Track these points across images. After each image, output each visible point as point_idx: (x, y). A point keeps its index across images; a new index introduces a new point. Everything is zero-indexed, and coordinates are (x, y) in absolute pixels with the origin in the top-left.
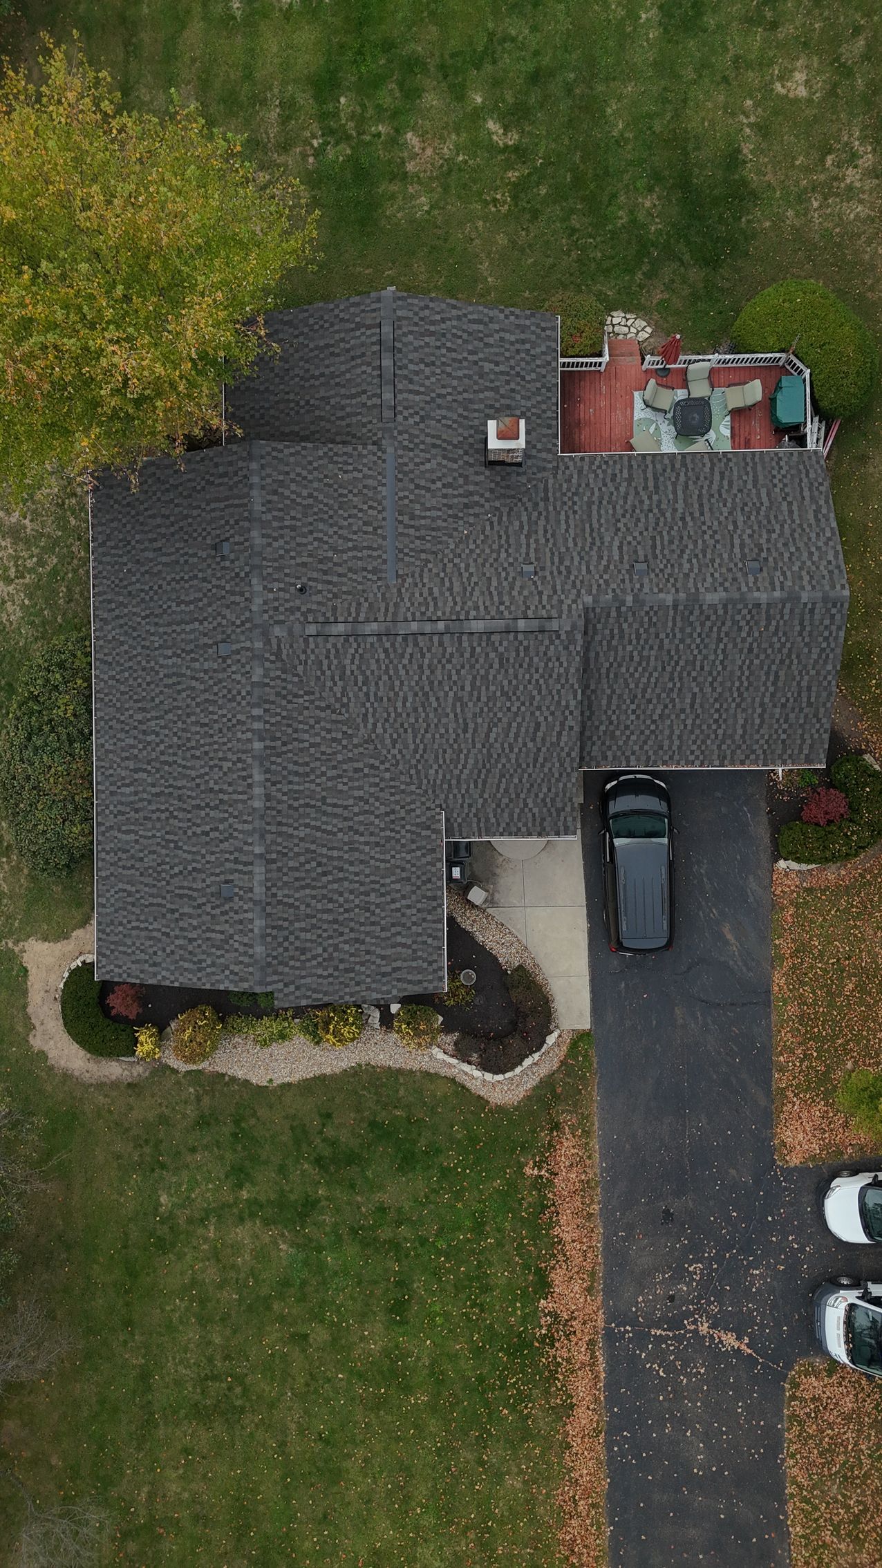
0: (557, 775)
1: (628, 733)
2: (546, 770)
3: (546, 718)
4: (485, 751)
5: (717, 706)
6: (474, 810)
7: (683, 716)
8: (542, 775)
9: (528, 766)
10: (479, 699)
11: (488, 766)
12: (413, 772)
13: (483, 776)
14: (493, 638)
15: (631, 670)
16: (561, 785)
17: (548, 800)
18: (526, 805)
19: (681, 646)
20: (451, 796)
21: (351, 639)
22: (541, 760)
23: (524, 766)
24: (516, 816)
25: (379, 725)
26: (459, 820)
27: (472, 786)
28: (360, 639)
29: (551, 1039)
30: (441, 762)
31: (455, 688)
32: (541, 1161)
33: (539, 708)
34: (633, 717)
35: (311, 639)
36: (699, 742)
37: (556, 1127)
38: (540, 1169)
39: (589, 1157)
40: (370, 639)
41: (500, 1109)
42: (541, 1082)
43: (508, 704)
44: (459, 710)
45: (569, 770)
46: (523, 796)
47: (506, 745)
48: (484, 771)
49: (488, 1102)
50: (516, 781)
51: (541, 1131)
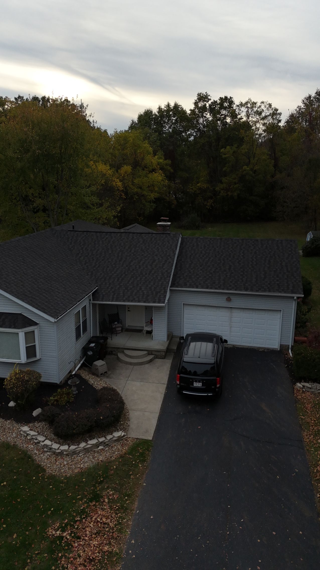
0: (159, 278)
1: (198, 276)
2: (154, 276)
3: (159, 259)
4: (127, 268)
5: (242, 270)
6: (113, 290)
7: (225, 273)
8: (152, 278)
9: (146, 274)
10: (130, 251)
11: (127, 273)
12: (90, 273)
13: (122, 277)
14: (142, 235)
15: (201, 256)
16: (161, 282)
17: (153, 288)
18: (141, 289)
19: (224, 250)
20: (104, 283)
21: (85, 233)
22: (153, 272)
23: (144, 274)
24: (134, 293)
25: (82, 257)
26: (104, 293)
27: (116, 280)
28: (88, 233)
29: (117, 434)
30: (105, 270)
31: (121, 248)
32: (66, 525)
33: (156, 255)
34: (201, 271)
35: (69, 232)
36: (233, 282)
37: (96, 497)
38: (63, 531)
39: (120, 531)
40: (93, 233)
41: (52, 477)
42: (98, 465)
43: (143, 253)
44: (120, 254)
45: (166, 277)
46: (140, 285)
47: (138, 266)
48: (124, 275)
49: (44, 470)
50: (138, 279)
51: (81, 499)
